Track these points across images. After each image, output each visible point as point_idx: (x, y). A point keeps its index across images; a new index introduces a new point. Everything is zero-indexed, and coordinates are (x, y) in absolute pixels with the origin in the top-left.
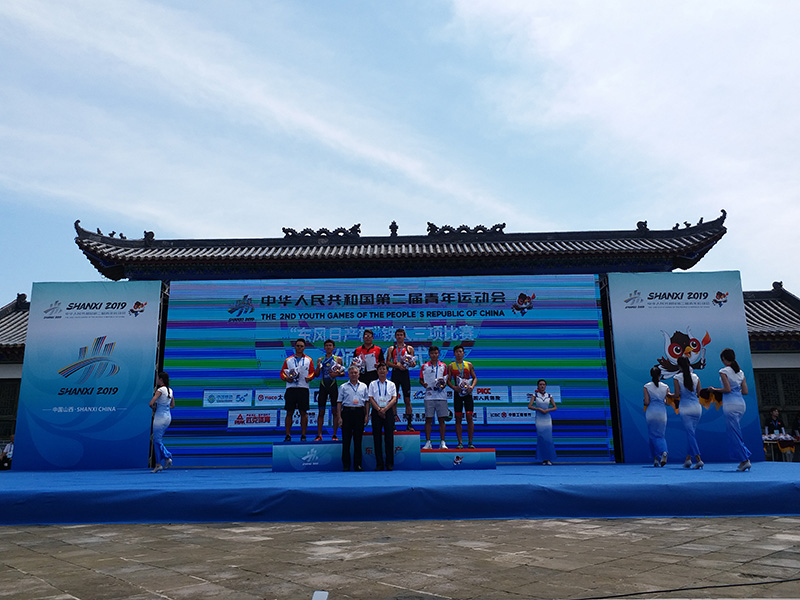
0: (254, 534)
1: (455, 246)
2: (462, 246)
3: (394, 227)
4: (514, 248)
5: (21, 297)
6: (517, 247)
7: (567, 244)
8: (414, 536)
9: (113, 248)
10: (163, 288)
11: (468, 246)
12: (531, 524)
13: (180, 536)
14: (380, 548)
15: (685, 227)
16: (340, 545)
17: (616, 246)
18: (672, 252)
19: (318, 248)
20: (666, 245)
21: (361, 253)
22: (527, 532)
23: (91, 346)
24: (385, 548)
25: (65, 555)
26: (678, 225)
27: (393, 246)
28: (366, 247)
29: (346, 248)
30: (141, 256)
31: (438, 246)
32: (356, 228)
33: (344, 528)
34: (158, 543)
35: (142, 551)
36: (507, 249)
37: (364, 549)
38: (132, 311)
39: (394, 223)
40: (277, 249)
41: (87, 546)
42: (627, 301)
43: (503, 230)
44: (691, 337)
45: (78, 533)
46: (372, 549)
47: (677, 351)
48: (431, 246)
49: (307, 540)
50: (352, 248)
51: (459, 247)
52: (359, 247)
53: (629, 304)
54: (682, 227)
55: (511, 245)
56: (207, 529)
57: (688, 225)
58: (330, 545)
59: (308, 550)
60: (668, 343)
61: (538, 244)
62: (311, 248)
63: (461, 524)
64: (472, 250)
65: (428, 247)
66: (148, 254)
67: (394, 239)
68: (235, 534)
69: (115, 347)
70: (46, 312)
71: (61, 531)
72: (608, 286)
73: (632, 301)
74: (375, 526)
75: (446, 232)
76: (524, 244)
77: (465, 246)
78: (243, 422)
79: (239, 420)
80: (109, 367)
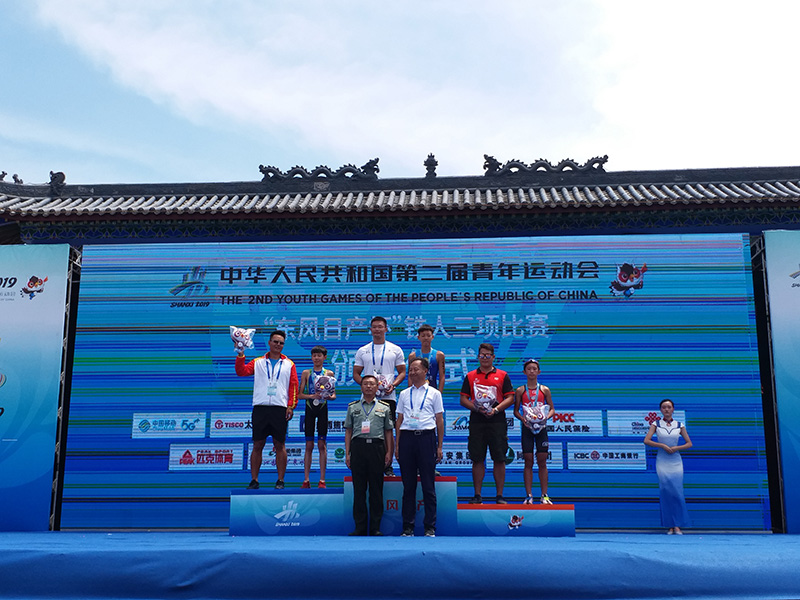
1: (526, 192)
2: (538, 192)
3: (431, 163)
4: (621, 194)
6: (625, 193)
9: (4, 196)
10: (73, 256)
11: (548, 191)
19: (314, 196)
21: (379, 203)
27: (430, 193)
28: (388, 194)
29: (356, 196)
30: (44, 208)
31: (499, 192)
32: (372, 166)
38: (26, 291)
39: (431, 157)
40: (251, 198)
42: (794, 276)
48: (489, 193)
50: (366, 196)
51: (533, 193)
52: (377, 195)
53: (797, 280)
62: (303, 197)
66: (57, 206)
67: (431, 182)
72: (764, 251)
75: (514, 170)
77: (543, 191)
78: (191, 462)
79: (187, 459)
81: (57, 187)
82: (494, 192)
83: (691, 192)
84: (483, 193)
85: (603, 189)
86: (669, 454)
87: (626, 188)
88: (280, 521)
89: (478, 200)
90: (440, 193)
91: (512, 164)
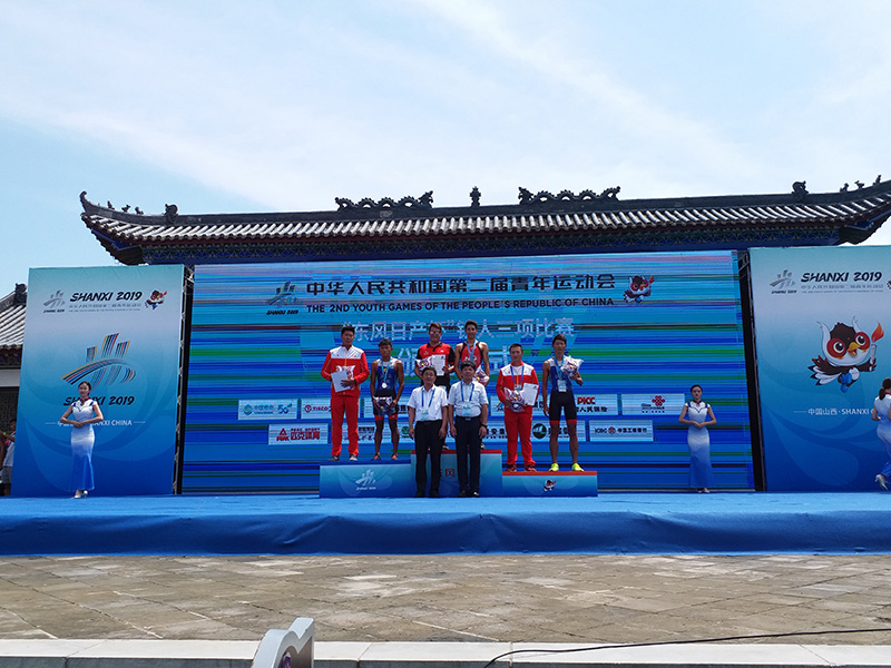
0: (282, 568)
1: (554, 217)
2: (563, 217)
3: (475, 194)
4: (631, 219)
5: (20, 288)
6: (635, 218)
7: (701, 212)
8: (478, 571)
9: (128, 225)
10: (187, 274)
11: (572, 217)
12: (628, 560)
13: (192, 569)
14: (430, 585)
15: (856, 188)
16: (382, 580)
17: (763, 214)
18: (838, 221)
19: (380, 223)
20: (831, 212)
21: (433, 228)
22: (619, 569)
23: (100, 345)
24: (436, 584)
25: (50, 588)
26: (847, 185)
27: (475, 219)
28: (440, 220)
29: (414, 222)
30: (161, 234)
31: (532, 218)
32: (427, 197)
33: (387, 562)
34: (164, 576)
35: (142, 585)
36: (622, 220)
37: (411, 585)
38: (149, 302)
39: (476, 189)
40: (329, 225)
41: (79, 579)
42: (774, 285)
43: (617, 195)
44: (857, 331)
45: (73, 565)
46: (420, 584)
47: (838, 347)
48: (523, 219)
49: (343, 575)
50: (423, 222)
51: (558, 218)
52: (432, 221)
53: (777, 288)
54: (853, 188)
55: (626, 214)
56: (226, 563)
57: (861, 185)
58: (369, 581)
59: (341, 585)
60: (827, 338)
61: (663, 213)
62: (371, 223)
63: (539, 559)
64: (575, 222)
65: (519, 219)
66: (171, 233)
67: (476, 210)
68: (259, 568)
69: (129, 347)
70: (46, 304)
71: (54, 563)
72: (749, 265)
73: (780, 285)
74: (432, 560)
75: (543, 199)
76: (644, 213)
77: (567, 217)
78: (286, 439)
79: (282, 436)
80: (123, 373)
81: (171, 217)
82: (527, 218)
83: (688, 216)
85: (617, 215)
87: (635, 214)
88: (360, 485)
89: (515, 224)
90: (483, 219)
91: (542, 194)
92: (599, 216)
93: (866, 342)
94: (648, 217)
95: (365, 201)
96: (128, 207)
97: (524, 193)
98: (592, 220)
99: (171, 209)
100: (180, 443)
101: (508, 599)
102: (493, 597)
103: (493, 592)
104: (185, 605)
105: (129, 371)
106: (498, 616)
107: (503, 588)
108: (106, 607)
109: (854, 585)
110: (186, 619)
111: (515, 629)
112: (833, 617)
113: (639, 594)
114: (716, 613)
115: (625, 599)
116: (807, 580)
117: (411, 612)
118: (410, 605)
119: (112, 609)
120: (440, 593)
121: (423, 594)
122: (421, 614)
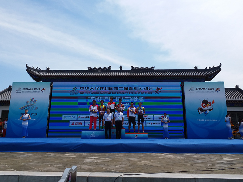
0: (71, 155)
1: (139, 73)
3: (121, 67)
5: (10, 87)
7: (173, 73)
8: (118, 156)
9: (37, 72)
10: (51, 84)
12: (153, 154)
13: (50, 155)
14: (106, 160)
16: (95, 158)
17: (188, 74)
18: (205, 76)
19: (98, 73)
20: (203, 74)
21: (111, 75)
22: (151, 156)
23: (29, 101)
24: (107, 159)
25: (15, 160)
27: (121, 73)
28: (112, 73)
29: (106, 73)
30: (45, 75)
32: (110, 67)
33: (98, 154)
34: (43, 157)
35: (37, 159)
37: (101, 160)
40: (86, 73)
41: (22, 157)
42: (189, 90)
43: (154, 68)
44: (208, 101)
45: (21, 154)
46: (104, 159)
47: (204, 105)
49: (86, 157)
50: (108, 73)
52: (110, 73)
53: (190, 91)
54: (208, 68)
55: (156, 73)
56: (58, 154)
57: (210, 68)
58: (92, 159)
59: (85, 159)
60: (202, 103)
61: (164, 73)
62: (96, 73)
63: (132, 154)
64: (144, 74)
66: (48, 74)
67: (121, 71)
68: (66, 155)
69: (37, 101)
70: (16, 91)
71: (16, 154)
72: (184, 86)
73: (191, 90)
74: (107, 154)
77: (142, 73)
78: (74, 124)
79: (73, 124)
80: (35, 108)
81: (48, 70)
82: (133, 73)
83: (170, 74)
84: (131, 73)
85: (154, 73)
86: (166, 124)
87: (158, 73)
88: (91, 136)
89: (130, 74)
90: (123, 73)
91: (136, 68)
92: (149, 73)
93: (210, 104)
94: (161, 74)
95: (95, 68)
96: (38, 68)
97: (132, 67)
98: (148, 74)
99: (48, 69)
100: (48, 125)
101: (124, 163)
102: (121, 162)
103: (121, 161)
104: (47, 164)
105: (36, 107)
106: (121, 167)
107: (123, 160)
108: (28, 164)
109: (204, 160)
110: (48, 167)
111: (125, 170)
112: (197, 167)
113: (154, 162)
114: (171, 166)
115: (151, 163)
116: (193, 159)
117: (101, 166)
118: (101, 164)
119: (30, 164)
120: (108, 162)
121: (104, 162)
122: (103, 166)
